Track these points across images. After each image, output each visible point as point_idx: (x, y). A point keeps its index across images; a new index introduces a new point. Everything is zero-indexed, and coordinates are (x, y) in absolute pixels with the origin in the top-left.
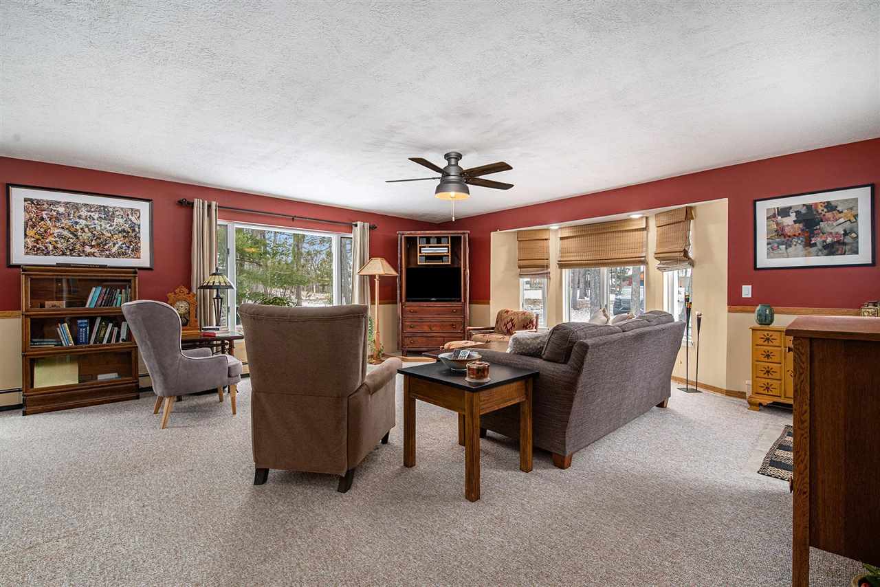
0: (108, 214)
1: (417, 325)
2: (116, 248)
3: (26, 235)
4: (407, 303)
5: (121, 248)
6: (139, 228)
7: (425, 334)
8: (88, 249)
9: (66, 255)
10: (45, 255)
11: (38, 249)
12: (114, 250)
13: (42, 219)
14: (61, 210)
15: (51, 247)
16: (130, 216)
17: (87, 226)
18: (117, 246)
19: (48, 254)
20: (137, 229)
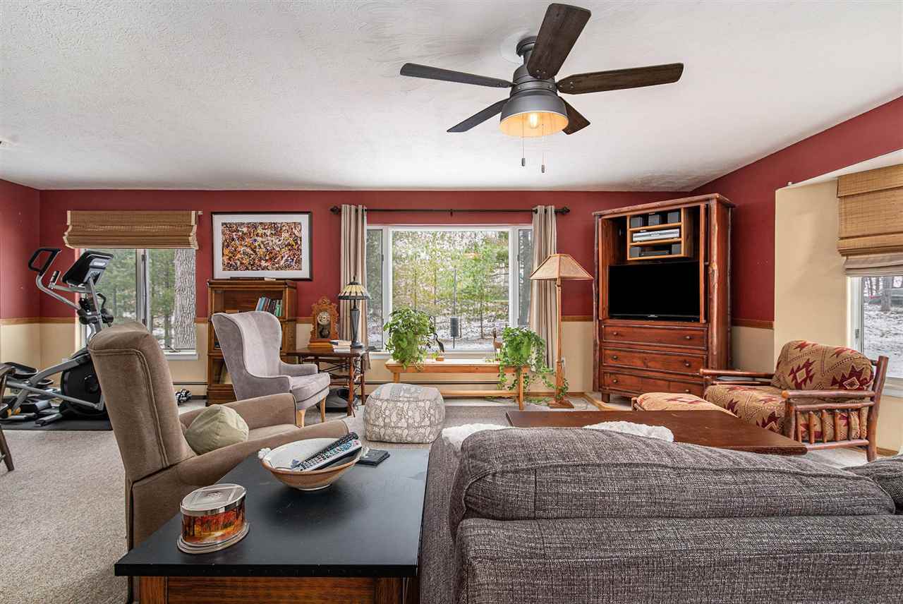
0: (277, 230)
1: (625, 357)
2: (283, 261)
3: (223, 254)
4: (610, 322)
5: (287, 260)
6: (301, 241)
7: (637, 372)
8: (263, 263)
9: (249, 270)
10: (235, 270)
11: (231, 265)
12: (282, 263)
13: (233, 240)
14: (245, 230)
15: (239, 263)
16: (294, 230)
17: (262, 242)
18: (284, 259)
19: (236, 269)
20: (299, 242)
